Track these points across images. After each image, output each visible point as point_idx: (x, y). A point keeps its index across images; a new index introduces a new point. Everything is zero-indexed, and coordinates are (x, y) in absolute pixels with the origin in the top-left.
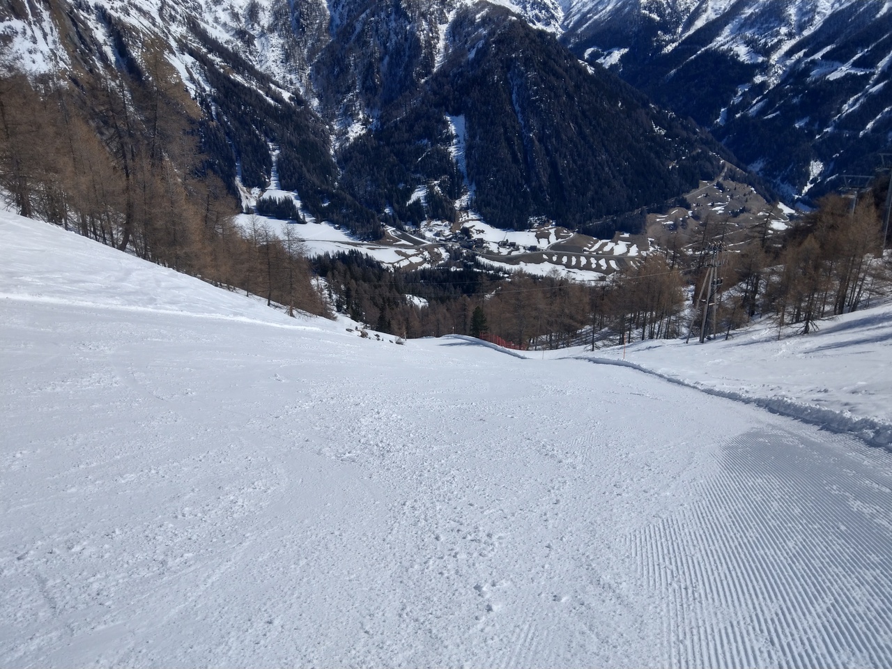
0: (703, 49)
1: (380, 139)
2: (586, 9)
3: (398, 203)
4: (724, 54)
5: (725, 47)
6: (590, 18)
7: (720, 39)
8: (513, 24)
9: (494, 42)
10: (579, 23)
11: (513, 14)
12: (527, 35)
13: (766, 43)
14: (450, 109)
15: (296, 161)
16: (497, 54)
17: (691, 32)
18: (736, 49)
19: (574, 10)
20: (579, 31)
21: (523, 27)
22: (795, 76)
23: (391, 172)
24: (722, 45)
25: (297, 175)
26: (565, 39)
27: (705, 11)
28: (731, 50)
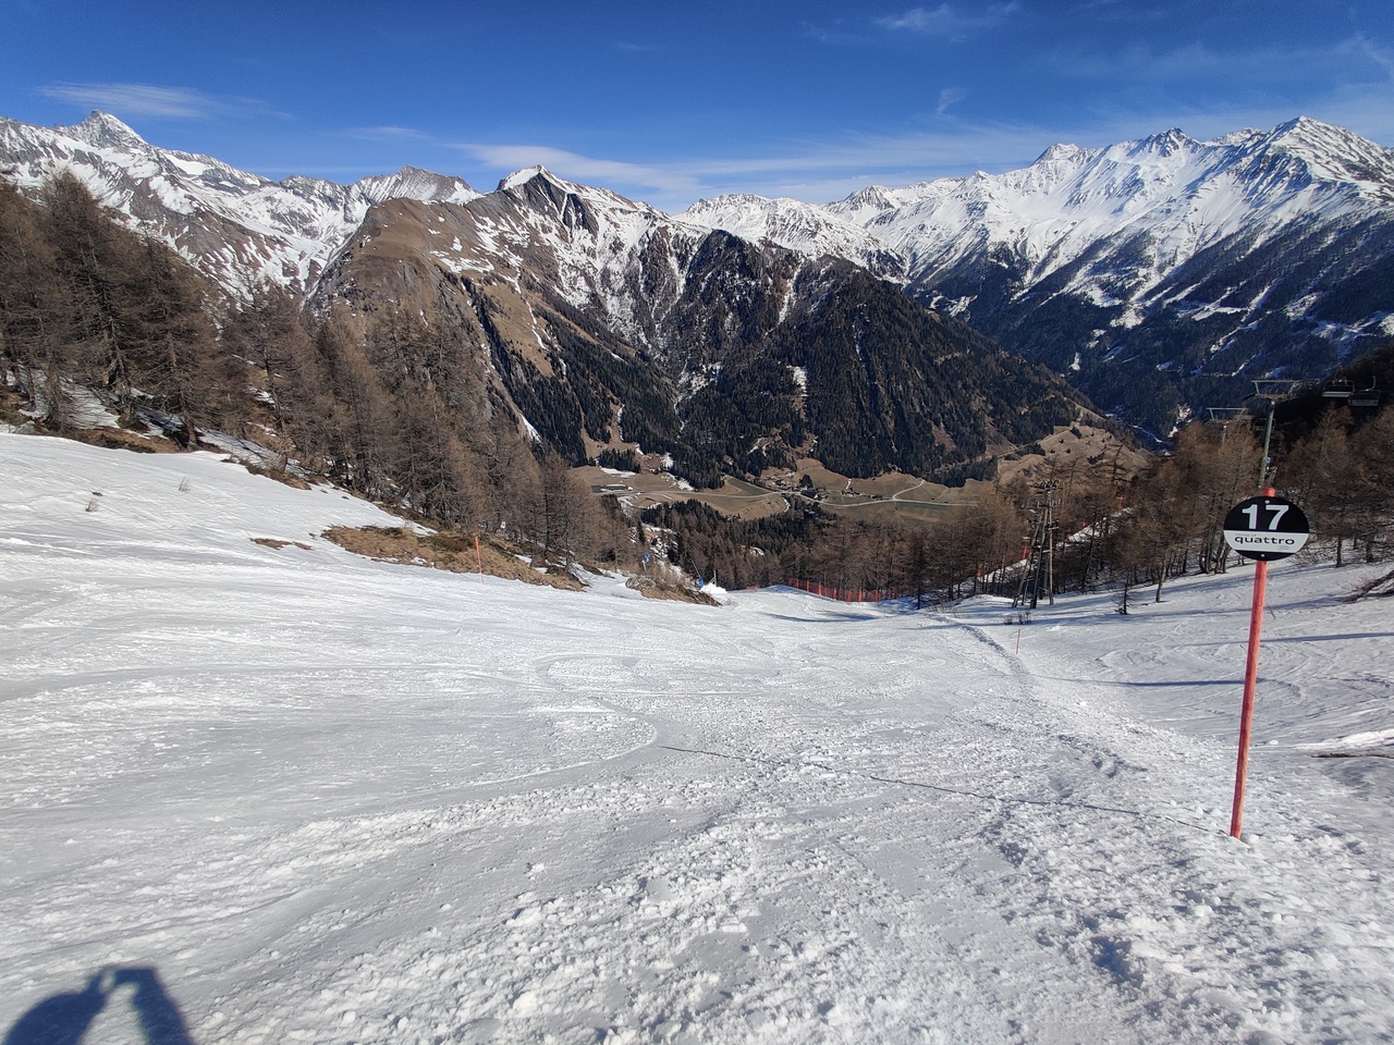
0: (1054, 295)
1: (723, 392)
2: (932, 260)
3: (739, 452)
4: (1077, 299)
5: (1079, 292)
6: (937, 268)
7: (1072, 284)
8: (857, 276)
9: (838, 294)
10: (925, 274)
11: (858, 267)
12: (871, 286)
13: (1123, 286)
14: (793, 360)
15: (639, 414)
16: (841, 304)
17: (1043, 276)
18: (1090, 294)
19: (920, 261)
20: (925, 281)
21: (867, 278)
22: (1156, 317)
23: (733, 423)
24: (1074, 290)
25: (640, 428)
26: (910, 289)
27: (1056, 257)
28: (1085, 294)
